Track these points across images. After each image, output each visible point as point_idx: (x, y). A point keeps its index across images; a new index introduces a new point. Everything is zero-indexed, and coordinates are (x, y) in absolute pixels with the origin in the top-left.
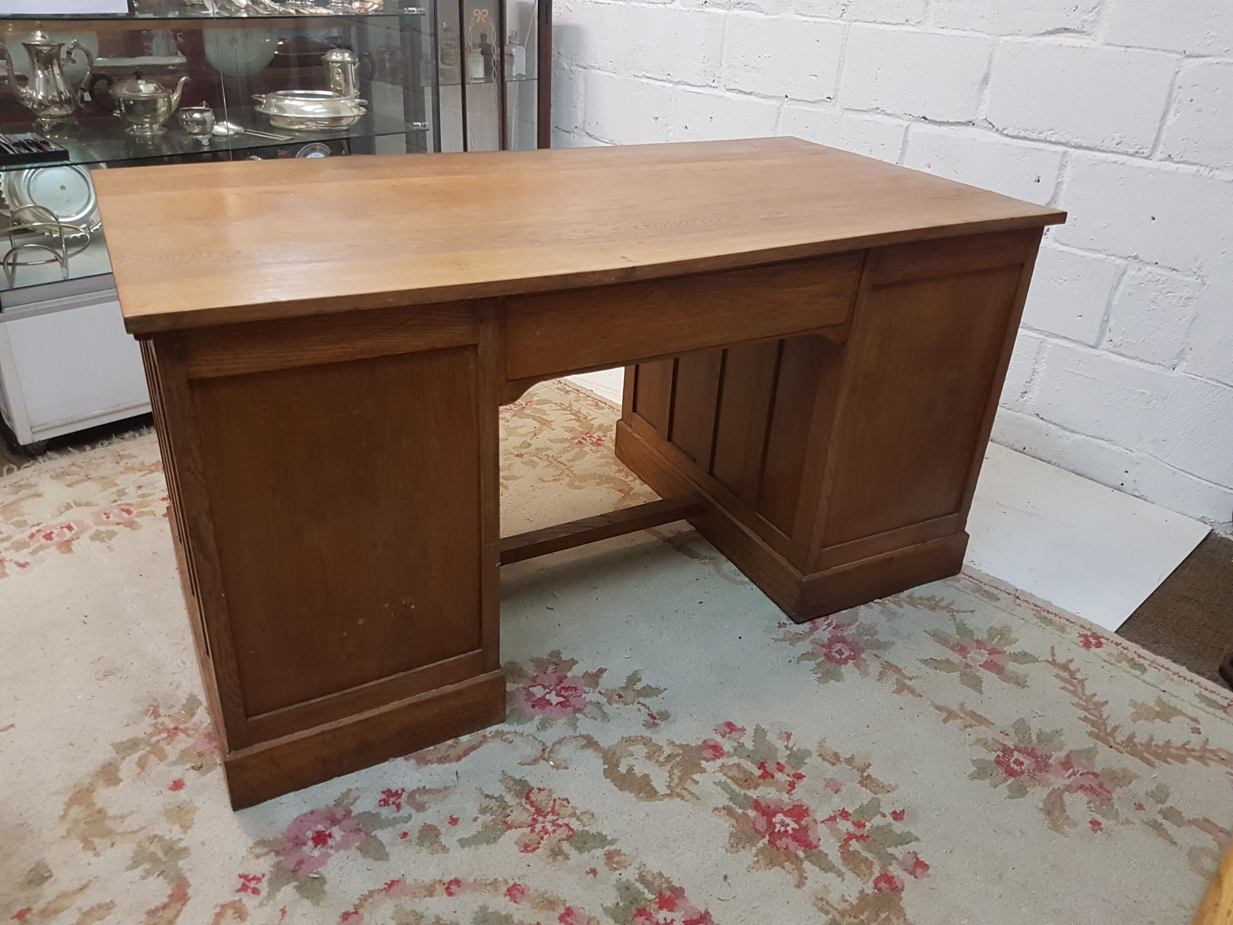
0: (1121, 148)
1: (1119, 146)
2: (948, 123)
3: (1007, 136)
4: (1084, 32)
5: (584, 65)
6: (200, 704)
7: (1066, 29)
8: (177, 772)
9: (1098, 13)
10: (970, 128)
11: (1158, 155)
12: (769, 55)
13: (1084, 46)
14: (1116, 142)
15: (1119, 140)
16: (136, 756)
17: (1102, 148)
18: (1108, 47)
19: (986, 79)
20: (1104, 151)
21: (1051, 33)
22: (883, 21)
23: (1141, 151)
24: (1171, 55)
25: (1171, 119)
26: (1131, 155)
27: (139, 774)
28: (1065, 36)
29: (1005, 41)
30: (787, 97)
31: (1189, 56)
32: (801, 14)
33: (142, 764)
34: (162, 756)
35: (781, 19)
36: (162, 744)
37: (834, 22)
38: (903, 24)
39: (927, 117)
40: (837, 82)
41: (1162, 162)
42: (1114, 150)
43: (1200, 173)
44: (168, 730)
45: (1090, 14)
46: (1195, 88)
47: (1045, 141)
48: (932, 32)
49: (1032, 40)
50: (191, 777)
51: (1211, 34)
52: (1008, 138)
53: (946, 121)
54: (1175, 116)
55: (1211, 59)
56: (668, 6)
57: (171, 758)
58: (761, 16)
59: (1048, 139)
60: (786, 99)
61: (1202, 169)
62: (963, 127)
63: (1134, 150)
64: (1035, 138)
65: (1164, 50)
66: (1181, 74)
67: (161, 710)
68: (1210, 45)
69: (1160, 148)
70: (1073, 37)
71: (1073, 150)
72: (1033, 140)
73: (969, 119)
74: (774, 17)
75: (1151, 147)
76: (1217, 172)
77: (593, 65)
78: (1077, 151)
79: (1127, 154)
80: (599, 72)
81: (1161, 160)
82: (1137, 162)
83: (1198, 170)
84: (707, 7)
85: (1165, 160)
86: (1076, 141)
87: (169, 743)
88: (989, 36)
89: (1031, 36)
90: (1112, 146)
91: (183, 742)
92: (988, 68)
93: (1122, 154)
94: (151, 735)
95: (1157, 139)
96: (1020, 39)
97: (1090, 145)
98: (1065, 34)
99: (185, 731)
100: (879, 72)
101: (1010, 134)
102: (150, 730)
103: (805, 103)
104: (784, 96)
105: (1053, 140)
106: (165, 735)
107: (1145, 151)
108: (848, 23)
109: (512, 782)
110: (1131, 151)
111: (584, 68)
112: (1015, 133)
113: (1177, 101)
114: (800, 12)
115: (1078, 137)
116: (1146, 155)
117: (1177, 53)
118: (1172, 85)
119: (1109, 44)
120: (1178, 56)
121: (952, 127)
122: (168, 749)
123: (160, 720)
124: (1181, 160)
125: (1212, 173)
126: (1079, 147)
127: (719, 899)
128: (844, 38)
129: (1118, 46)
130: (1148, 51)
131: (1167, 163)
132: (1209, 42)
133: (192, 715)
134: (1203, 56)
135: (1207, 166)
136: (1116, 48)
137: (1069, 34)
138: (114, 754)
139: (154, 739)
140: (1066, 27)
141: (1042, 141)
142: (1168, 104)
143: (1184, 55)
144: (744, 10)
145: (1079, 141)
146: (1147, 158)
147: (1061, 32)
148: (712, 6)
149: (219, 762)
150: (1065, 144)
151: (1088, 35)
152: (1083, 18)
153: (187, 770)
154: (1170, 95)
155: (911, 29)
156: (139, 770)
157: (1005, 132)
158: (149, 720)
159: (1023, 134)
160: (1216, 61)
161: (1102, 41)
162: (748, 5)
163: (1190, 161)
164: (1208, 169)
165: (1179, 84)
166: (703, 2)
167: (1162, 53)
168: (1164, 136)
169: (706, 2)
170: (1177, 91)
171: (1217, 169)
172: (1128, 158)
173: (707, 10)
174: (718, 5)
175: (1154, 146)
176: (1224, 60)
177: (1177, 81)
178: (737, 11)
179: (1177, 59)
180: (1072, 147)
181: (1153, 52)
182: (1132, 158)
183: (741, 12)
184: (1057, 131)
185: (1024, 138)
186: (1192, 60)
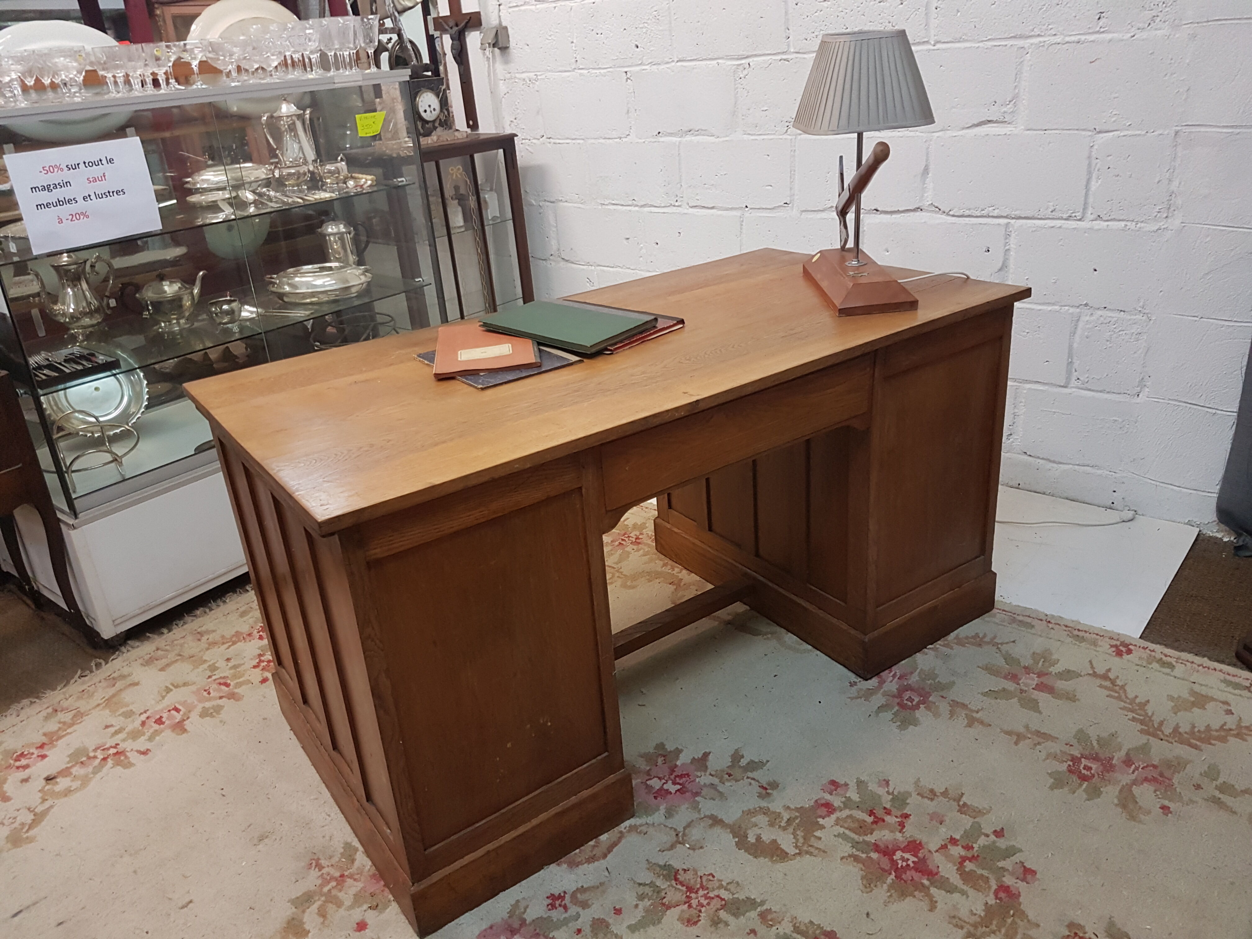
0: (1056, 214)
1: (1053, 213)
2: (898, 212)
3: (953, 216)
4: (1006, 122)
5: (552, 200)
6: (356, 850)
7: (989, 121)
8: (357, 914)
9: (1015, 105)
10: (918, 214)
11: (1089, 216)
12: (725, 173)
13: (1008, 133)
14: (1050, 210)
15: (1052, 208)
16: (315, 907)
17: (1039, 217)
18: (1028, 132)
19: (926, 170)
20: (1041, 219)
21: (977, 125)
23: (1074, 215)
24: (1084, 133)
25: (1094, 185)
26: (1066, 219)
27: (323, 923)
28: (989, 127)
29: (938, 138)
31: (1100, 132)
32: (749, 134)
33: (322, 913)
34: (339, 904)
35: (731, 140)
36: (334, 892)
37: (781, 137)
39: (879, 209)
40: (791, 189)
41: (1094, 222)
42: (1050, 217)
43: (1128, 227)
44: (336, 879)
45: (1008, 106)
46: (1109, 158)
47: (989, 216)
49: (961, 133)
50: (371, 917)
51: (1114, 113)
52: (954, 218)
53: (896, 209)
54: (1097, 182)
55: (1119, 132)
56: (624, 140)
57: (347, 903)
58: (712, 139)
59: (990, 214)
60: (747, 209)
61: (1129, 224)
62: (912, 214)
63: (1067, 215)
64: (979, 214)
65: (1077, 130)
66: (1095, 147)
67: (322, 862)
68: (1114, 121)
69: (1090, 210)
70: (996, 128)
71: (1014, 220)
72: (977, 217)
73: (917, 206)
74: (725, 139)
75: (1081, 211)
76: (1143, 225)
77: (560, 199)
78: (1018, 221)
79: (1062, 218)
80: (566, 204)
81: (1093, 220)
82: (1072, 224)
83: (1126, 225)
84: (661, 137)
85: (1096, 220)
86: (1016, 213)
87: (340, 891)
88: (922, 134)
90: (1048, 213)
91: (353, 888)
92: (927, 160)
93: (1058, 219)
94: (322, 886)
95: (1086, 204)
96: (949, 133)
97: (1029, 215)
98: (990, 125)
99: (351, 876)
100: (828, 175)
101: (956, 214)
102: (319, 882)
103: (765, 209)
104: (746, 205)
105: (995, 215)
106: (334, 884)
107: (1077, 214)
108: (795, 137)
109: (658, 869)
110: (1065, 216)
111: (551, 202)
112: (961, 214)
113: (1096, 170)
114: (748, 132)
115: (1017, 210)
116: (1078, 218)
117: (1090, 131)
118: (1089, 157)
119: (1028, 130)
120: (1090, 133)
121: (903, 214)
122: (341, 895)
123: (324, 871)
124: (1110, 218)
125: (1138, 226)
126: (1020, 218)
127: (869, 934)
128: (792, 151)
129: (1038, 130)
130: (1065, 132)
131: (1098, 222)
132: (1113, 119)
133: (353, 861)
134: (1111, 131)
135: (1133, 221)
136: (1035, 132)
137: (993, 125)
138: (294, 910)
139: (326, 889)
140: (989, 119)
141: (985, 217)
142: (1090, 173)
143: (1095, 132)
144: (696, 135)
145: (1018, 213)
146: (1080, 220)
147: (985, 124)
148: (666, 135)
149: (392, 899)
150: (1006, 217)
151: (1009, 123)
152: (1002, 111)
153: (365, 911)
154: (1089, 165)
156: (321, 920)
157: (951, 213)
158: (314, 873)
159: (967, 213)
160: (1122, 134)
161: (1023, 127)
162: (699, 132)
163: (1117, 218)
164: (1134, 223)
165: (1095, 156)
166: (657, 133)
167: (1076, 132)
168: (1091, 200)
169: (659, 133)
170: (1094, 162)
171: (1142, 222)
172: (1063, 222)
173: (662, 139)
174: (671, 134)
175: (1084, 209)
176: (1129, 133)
177: (1093, 153)
178: (688, 138)
179: (1089, 136)
180: (1013, 218)
181: (1068, 132)
182: (1067, 222)
183: (693, 138)
184: (997, 207)
185: (969, 216)
186: (1101, 135)
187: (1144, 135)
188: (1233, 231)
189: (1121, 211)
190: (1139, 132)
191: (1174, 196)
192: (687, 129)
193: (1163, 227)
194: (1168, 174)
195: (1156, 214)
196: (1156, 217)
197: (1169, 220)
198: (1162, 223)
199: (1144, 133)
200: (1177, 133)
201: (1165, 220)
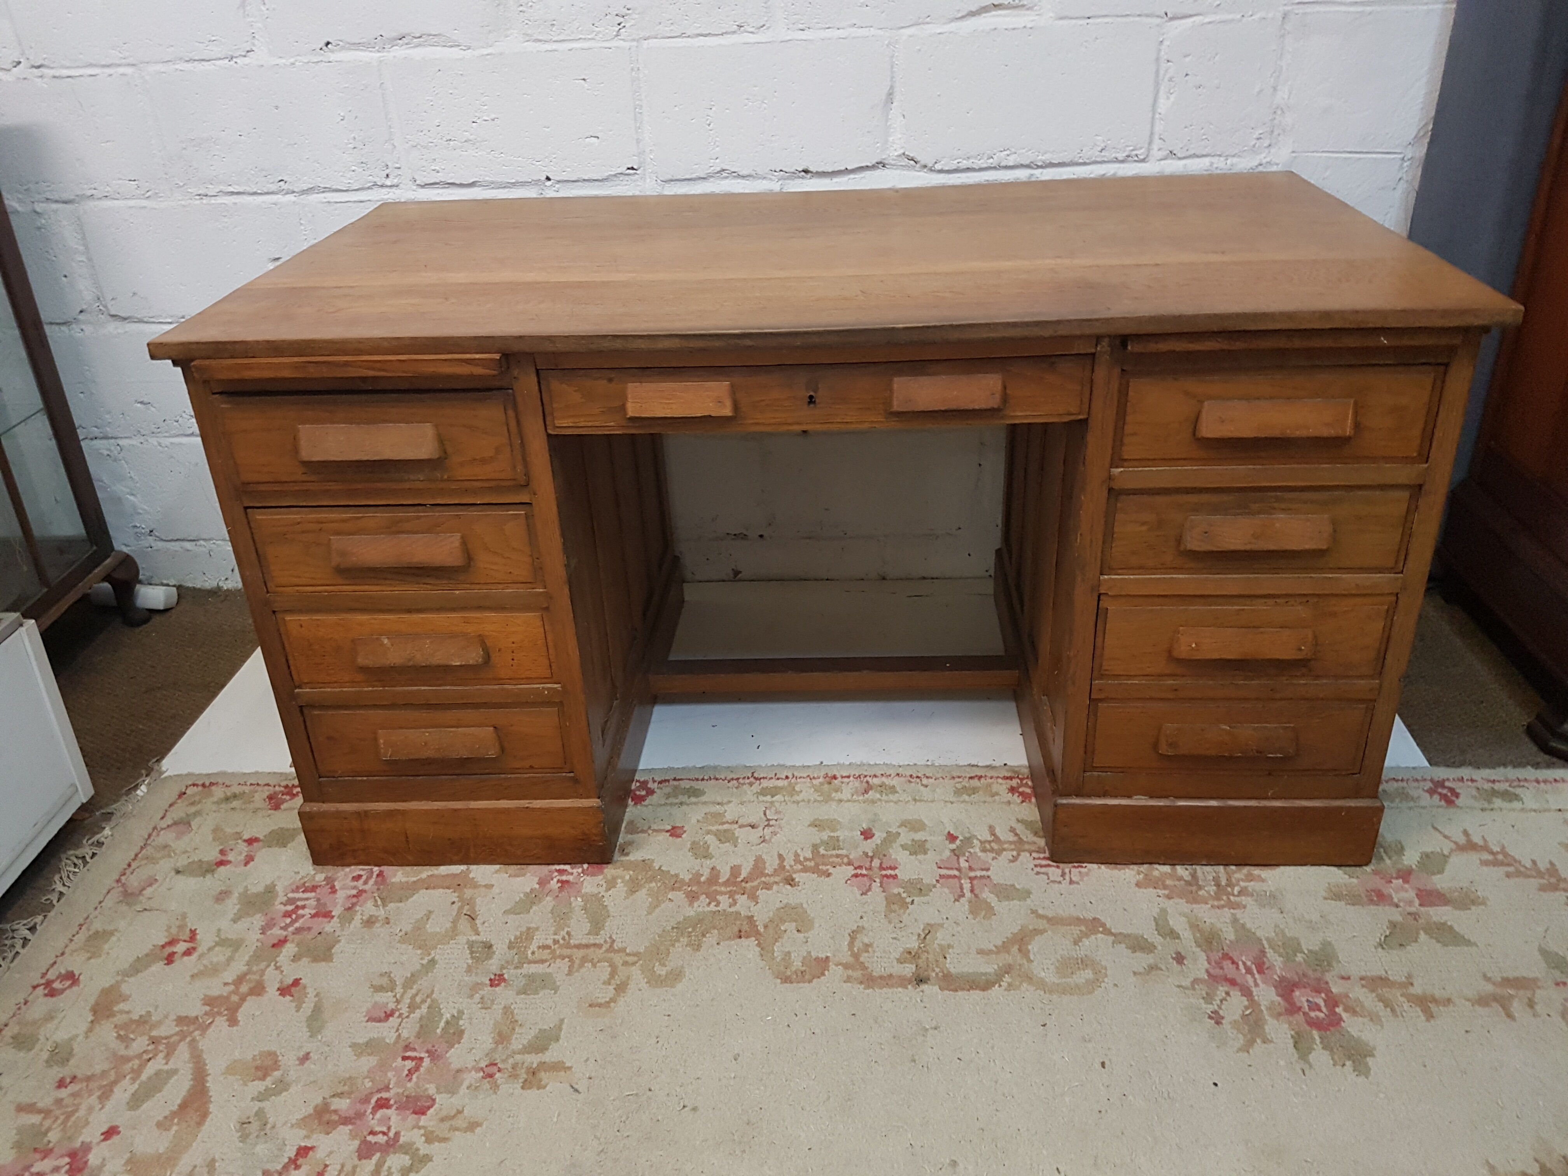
0: (1108, 155)
1: (1103, 154)
2: (845, 172)
3: (942, 172)
4: (1023, 6)
5: (66, 197)
7: (996, 6)
11: (1156, 153)
12: (493, 116)
13: (1029, 26)
14: (1100, 149)
15: (1103, 145)
17: (1081, 161)
18: (1061, 22)
19: (890, 96)
20: (1085, 164)
21: (972, 14)
22: (698, 32)
23: (1134, 153)
24: (1149, 20)
25: (1163, 105)
26: (1122, 162)
28: (994, 16)
29: (910, 36)
30: (548, 179)
31: (1172, 19)
32: (538, 40)
35: (501, 54)
37: (607, 44)
38: (734, 32)
39: (813, 167)
40: (638, 141)
41: (1162, 162)
42: (1098, 159)
43: (1215, 166)
46: (1187, 59)
47: (1002, 166)
48: (789, 38)
49: (953, 26)
52: (943, 176)
53: (841, 168)
54: (1168, 98)
55: (1201, 18)
58: (455, 53)
59: (1000, 163)
60: (548, 183)
61: (1215, 160)
62: (868, 173)
63: (1125, 155)
64: (982, 166)
65: (1139, 15)
66: (1166, 43)
68: (1196, 1)
69: (1157, 144)
70: (1005, 16)
71: (1040, 170)
72: (981, 170)
73: (878, 157)
74: (485, 51)
75: (1146, 146)
76: (1235, 160)
77: (87, 193)
78: (1046, 171)
79: (1117, 161)
80: (106, 203)
81: (1161, 160)
82: (1130, 169)
83: (1212, 164)
84: (332, 51)
85: (1165, 159)
86: (1043, 158)
88: (880, 32)
89: (944, 24)
90: (1095, 154)
92: (891, 80)
93: (1109, 162)
95: (1152, 134)
96: (932, 28)
97: (1066, 160)
98: (994, 13)
100: (711, 113)
101: (947, 168)
103: (587, 183)
104: (544, 178)
105: (1008, 162)
107: (1138, 153)
108: (635, 43)
110: (1121, 156)
112: (953, 165)
113: (1167, 79)
114: (536, 37)
115: (1045, 153)
116: (1142, 157)
117: (1158, 16)
118: (1157, 59)
119: (1061, 18)
120: (1158, 21)
121: (853, 176)
124: (1188, 153)
125: (1229, 162)
126: (1051, 165)
128: (632, 69)
129: (1077, 18)
130: (1119, 19)
131: (1169, 161)
134: (1191, 16)
135: (1220, 156)
136: (1074, 21)
137: (1000, 12)
140: (996, 2)
141: (995, 168)
142: (1157, 85)
143: (1166, 19)
144: (416, 47)
145: (1047, 158)
146: (1143, 161)
147: (987, 12)
148: (343, 48)
151: (1028, 9)
154: (1157, 72)
155: (752, 38)
159: (963, 162)
160: (1207, 20)
161: (1052, 15)
162: (422, 39)
163: (1198, 153)
164: (1222, 159)
165: (1165, 57)
166: (322, 44)
167: (1138, 19)
168: (1159, 127)
169: (328, 44)
170: (1164, 65)
171: (1234, 156)
172: (1117, 165)
173: (333, 57)
174: (356, 46)
175: (1150, 143)
176: (1217, 18)
177: (1163, 53)
178: (399, 52)
179: (1158, 25)
180: (1038, 167)
181: (1124, 20)
182: (1122, 165)
183: (407, 51)
184: (1013, 150)
185: (968, 170)
186: (1176, 23)
187: (1240, 21)
188: (1360, 159)
189: (1203, 143)
190: (1230, 17)
191: (1279, 112)
192: (395, 34)
193: (1264, 161)
194: (1272, 80)
195: (1254, 141)
196: (1254, 146)
197: (1273, 150)
198: (1263, 155)
199: (1239, 16)
200: (1285, 16)
201: (1267, 151)
